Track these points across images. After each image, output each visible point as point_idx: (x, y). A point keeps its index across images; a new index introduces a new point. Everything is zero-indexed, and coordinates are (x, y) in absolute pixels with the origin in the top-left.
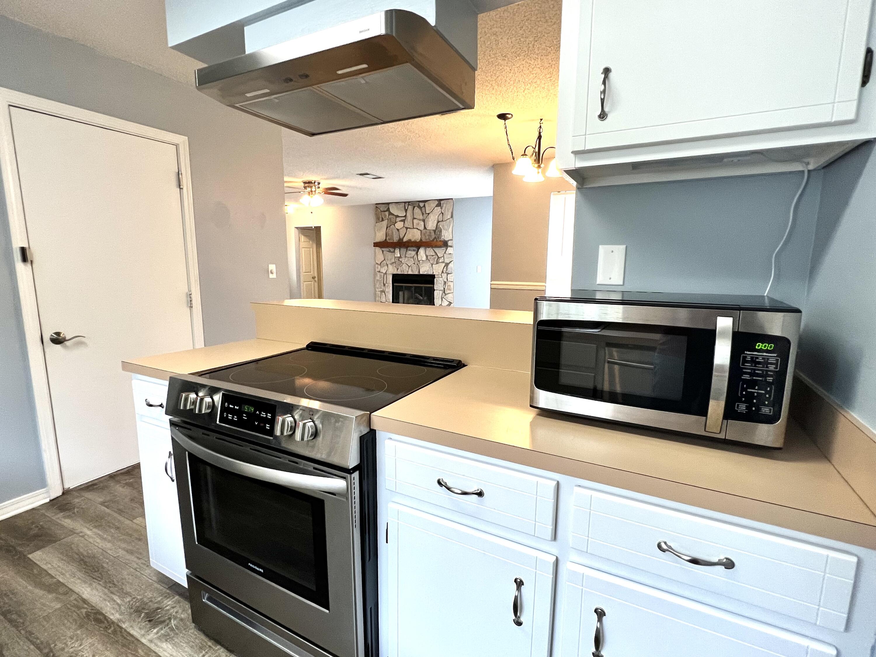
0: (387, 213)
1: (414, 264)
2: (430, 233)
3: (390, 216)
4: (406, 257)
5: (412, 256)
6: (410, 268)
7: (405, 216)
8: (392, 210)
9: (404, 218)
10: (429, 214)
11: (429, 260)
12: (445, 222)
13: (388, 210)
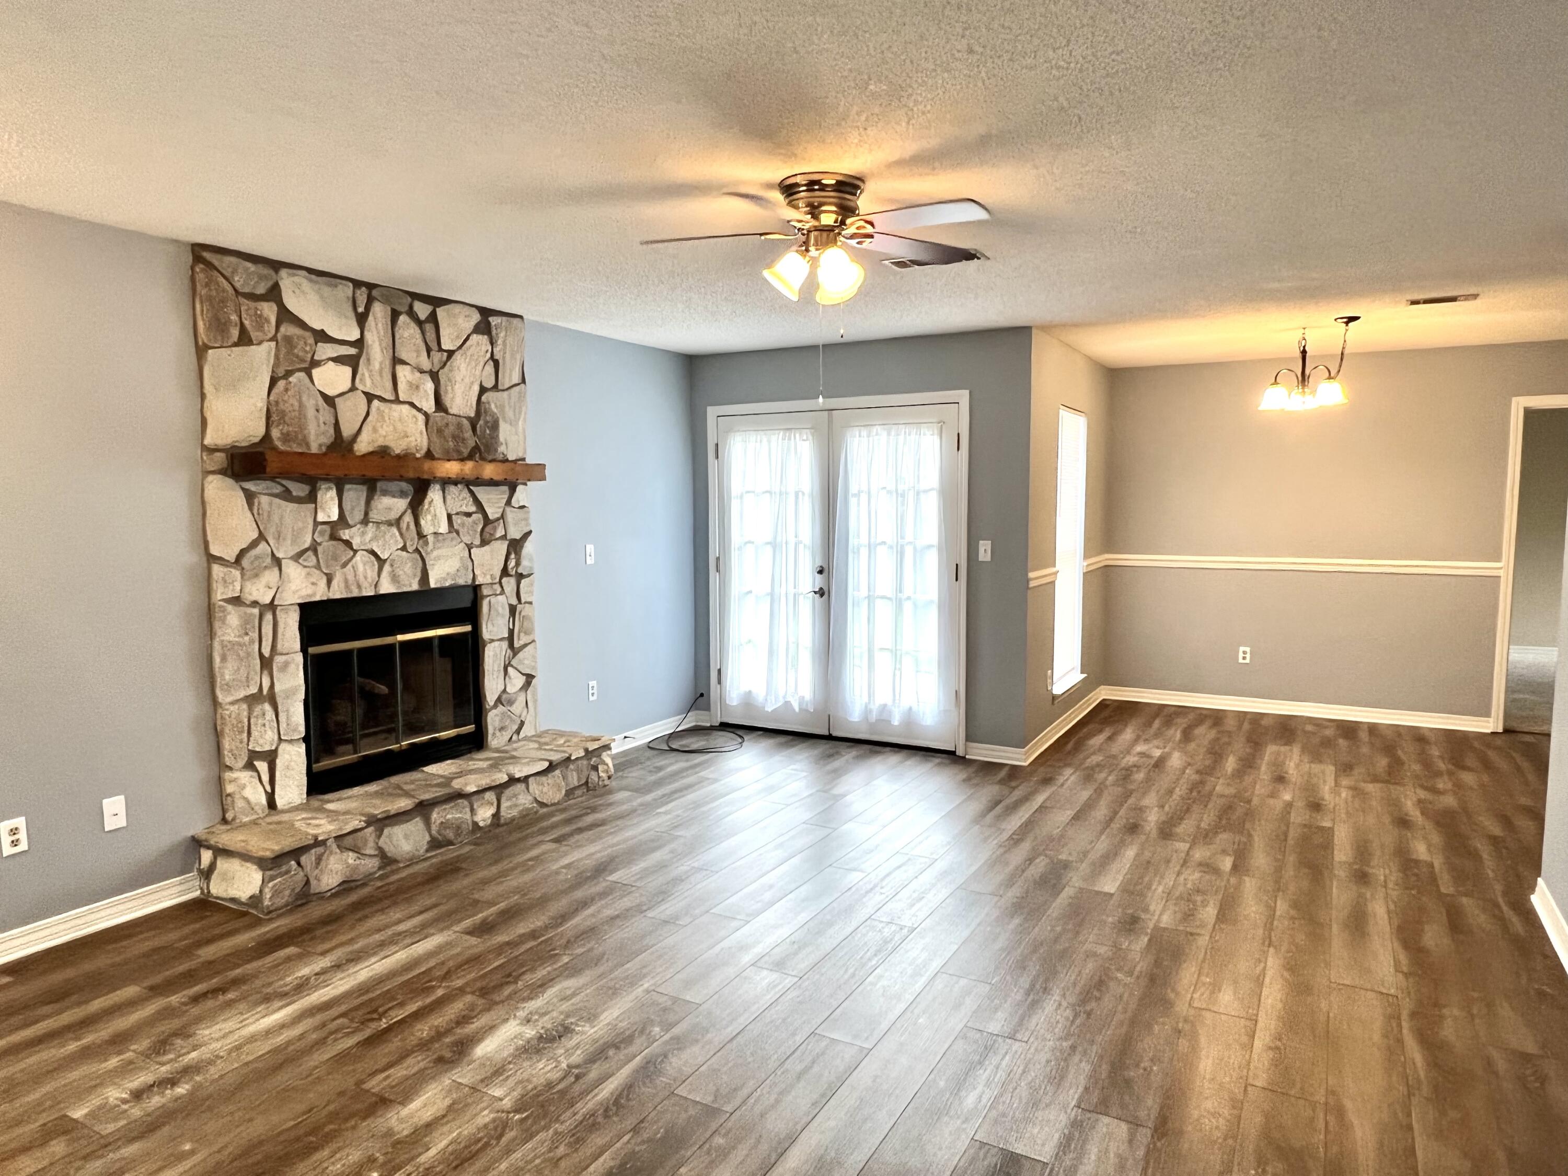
0: (269, 310)
1: (404, 548)
2: (459, 426)
3: (287, 329)
4: (365, 521)
5: (394, 515)
6: (387, 568)
7: (359, 343)
8: (292, 302)
9: (352, 351)
10: (451, 353)
11: (458, 533)
12: (505, 394)
13: (274, 294)
